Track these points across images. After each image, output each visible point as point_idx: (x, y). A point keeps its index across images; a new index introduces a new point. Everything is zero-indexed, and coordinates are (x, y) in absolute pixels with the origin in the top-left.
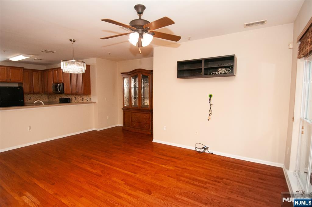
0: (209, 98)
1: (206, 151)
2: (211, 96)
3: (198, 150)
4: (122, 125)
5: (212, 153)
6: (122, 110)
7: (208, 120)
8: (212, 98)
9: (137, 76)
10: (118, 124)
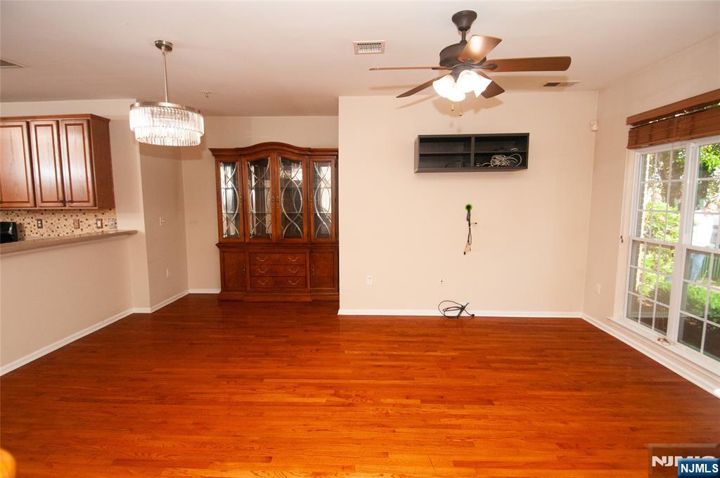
0: (467, 212)
1: (464, 314)
2: (469, 207)
3: (448, 314)
4: (217, 291)
5: (473, 315)
6: (217, 250)
7: (465, 253)
8: (471, 211)
9: (268, 160)
10: (187, 289)
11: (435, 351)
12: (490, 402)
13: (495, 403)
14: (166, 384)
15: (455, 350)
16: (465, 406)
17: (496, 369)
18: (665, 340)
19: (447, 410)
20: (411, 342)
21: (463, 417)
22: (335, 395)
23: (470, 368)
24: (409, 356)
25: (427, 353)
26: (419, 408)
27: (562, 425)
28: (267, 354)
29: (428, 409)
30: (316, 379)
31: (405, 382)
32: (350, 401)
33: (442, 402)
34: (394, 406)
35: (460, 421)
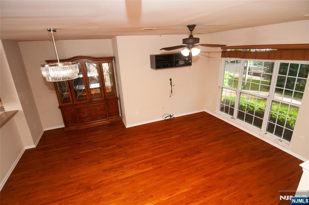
0: (170, 81)
1: (171, 118)
2: (171, 80)
3: (167, 118)
5: (174, 117)
7: (170, 97)
10: (43, 129)
11: (172, 136)
12: (199, 152)
13: (201, 152)
14: (83, 181)
15: (177, 134)
16: (194, 156)
17: (194, 139)
18: (233, 118)
19: (190, 159)
20: (162, 134)
21: (196, 160)
22: (153, 164)
23: (187, 140)
24: (165, 141)
25: (171, 138)
26: (182, 161)
27: (221, 154)
28: (114, 155)
29: (185, 160)
30: (142, 160)
31: (171, 152)
32: (160, 165)
33: (187, 156)
34: (175, 162)
35: (196, 162)
